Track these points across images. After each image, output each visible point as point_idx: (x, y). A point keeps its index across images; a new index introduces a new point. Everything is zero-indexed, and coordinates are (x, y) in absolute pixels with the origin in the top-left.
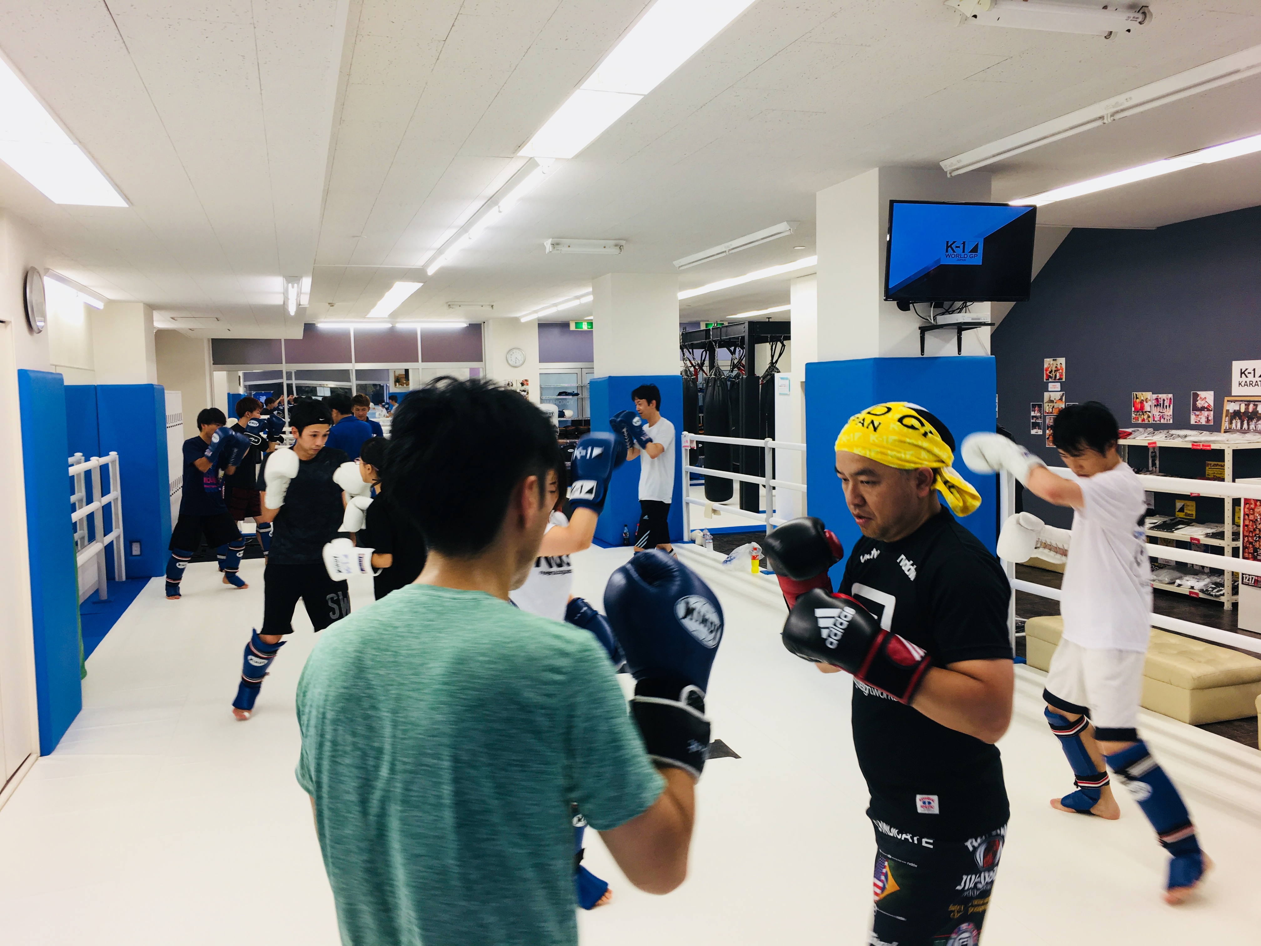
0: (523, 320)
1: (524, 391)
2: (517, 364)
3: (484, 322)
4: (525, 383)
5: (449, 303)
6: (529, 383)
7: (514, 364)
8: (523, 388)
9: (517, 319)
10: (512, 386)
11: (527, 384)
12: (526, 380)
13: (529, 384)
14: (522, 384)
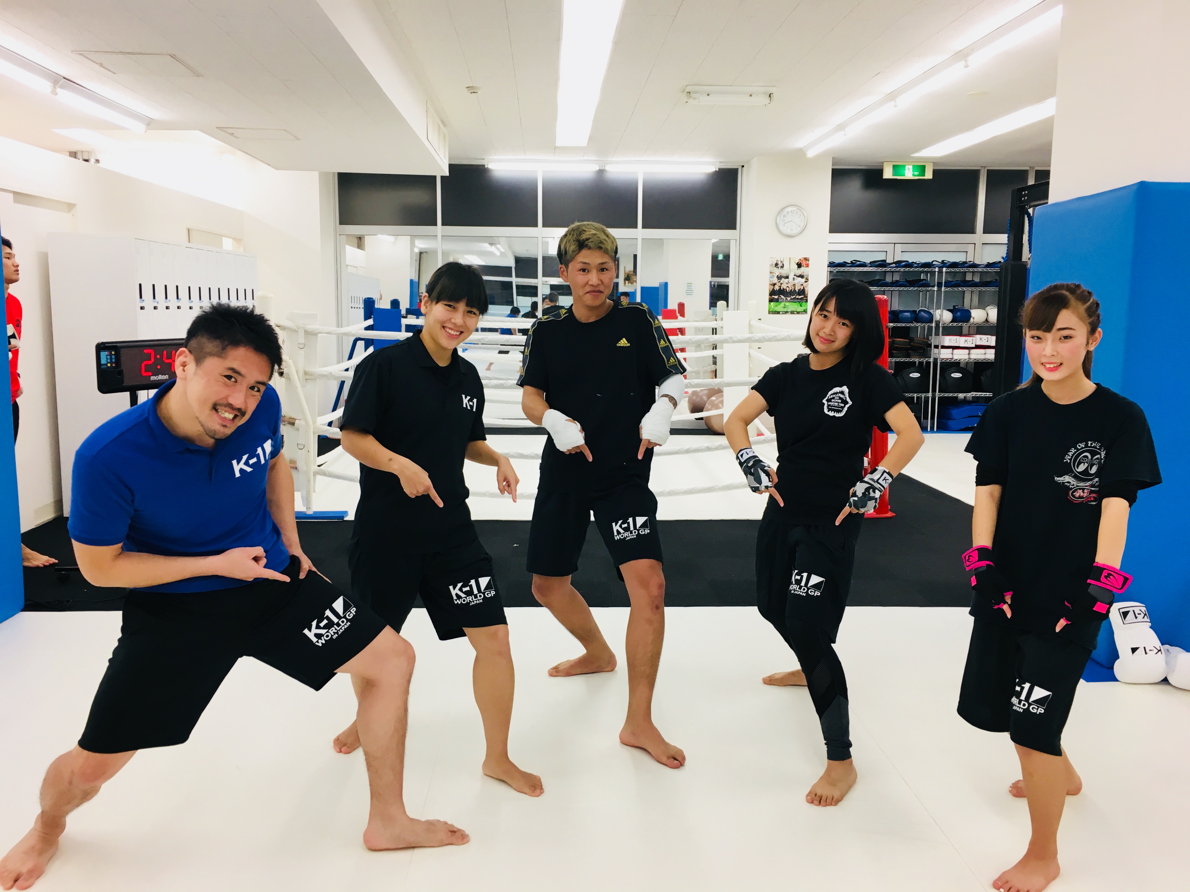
0: (811, 154)
1: (802, 276)
2: (795, 232)
3: (743, 166)
4: (804, 263)
5: (689, 89)
6: (810, 263)
7: (789, 232)
8: (800, 271)
9: (800, 153)
10: (782, 267)
11: (807, 266)
12: (806, 259)
13: (810, 265)
14: (799, 265)
